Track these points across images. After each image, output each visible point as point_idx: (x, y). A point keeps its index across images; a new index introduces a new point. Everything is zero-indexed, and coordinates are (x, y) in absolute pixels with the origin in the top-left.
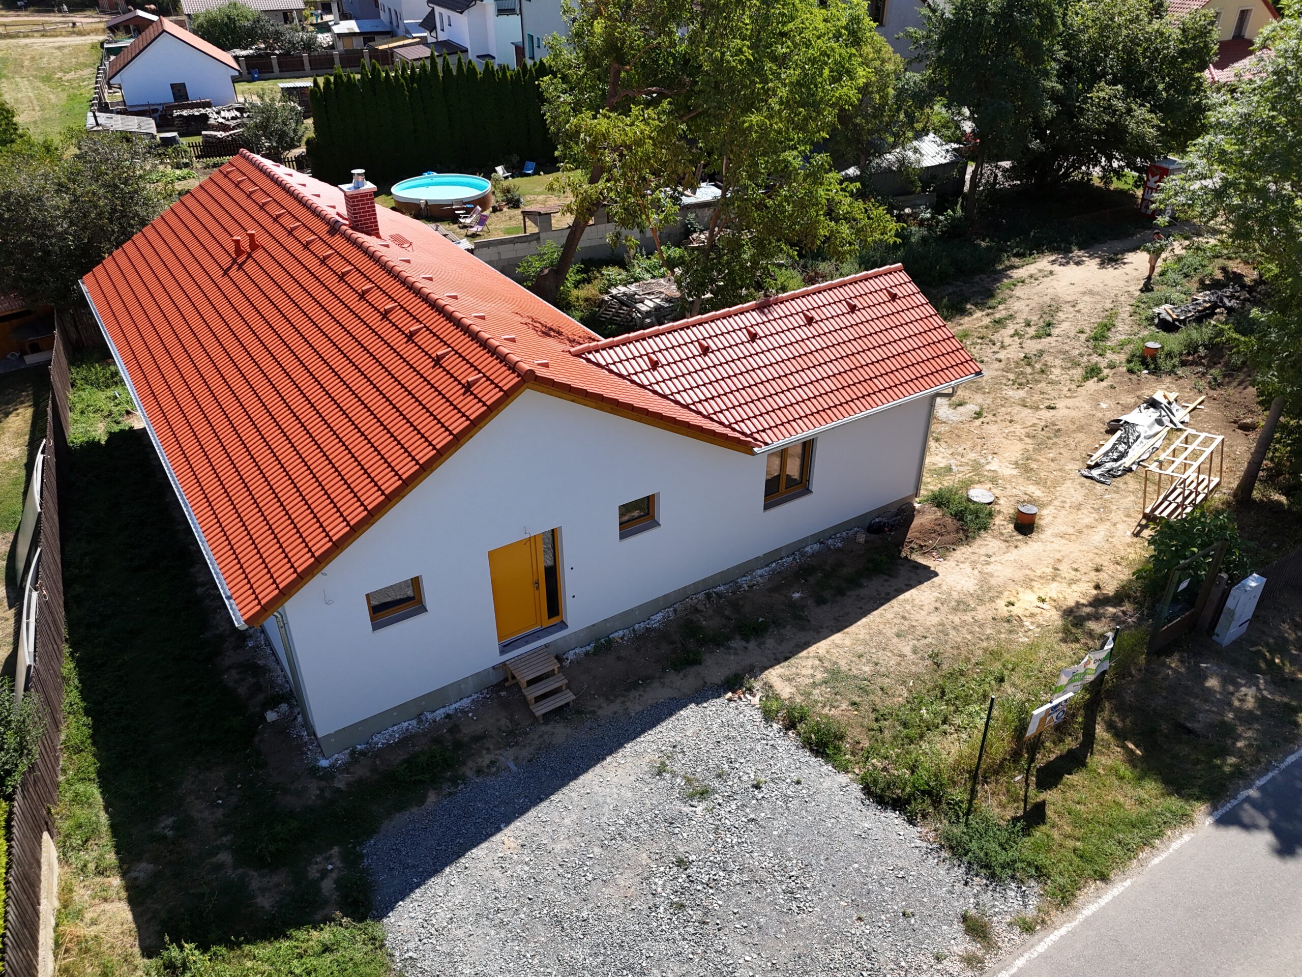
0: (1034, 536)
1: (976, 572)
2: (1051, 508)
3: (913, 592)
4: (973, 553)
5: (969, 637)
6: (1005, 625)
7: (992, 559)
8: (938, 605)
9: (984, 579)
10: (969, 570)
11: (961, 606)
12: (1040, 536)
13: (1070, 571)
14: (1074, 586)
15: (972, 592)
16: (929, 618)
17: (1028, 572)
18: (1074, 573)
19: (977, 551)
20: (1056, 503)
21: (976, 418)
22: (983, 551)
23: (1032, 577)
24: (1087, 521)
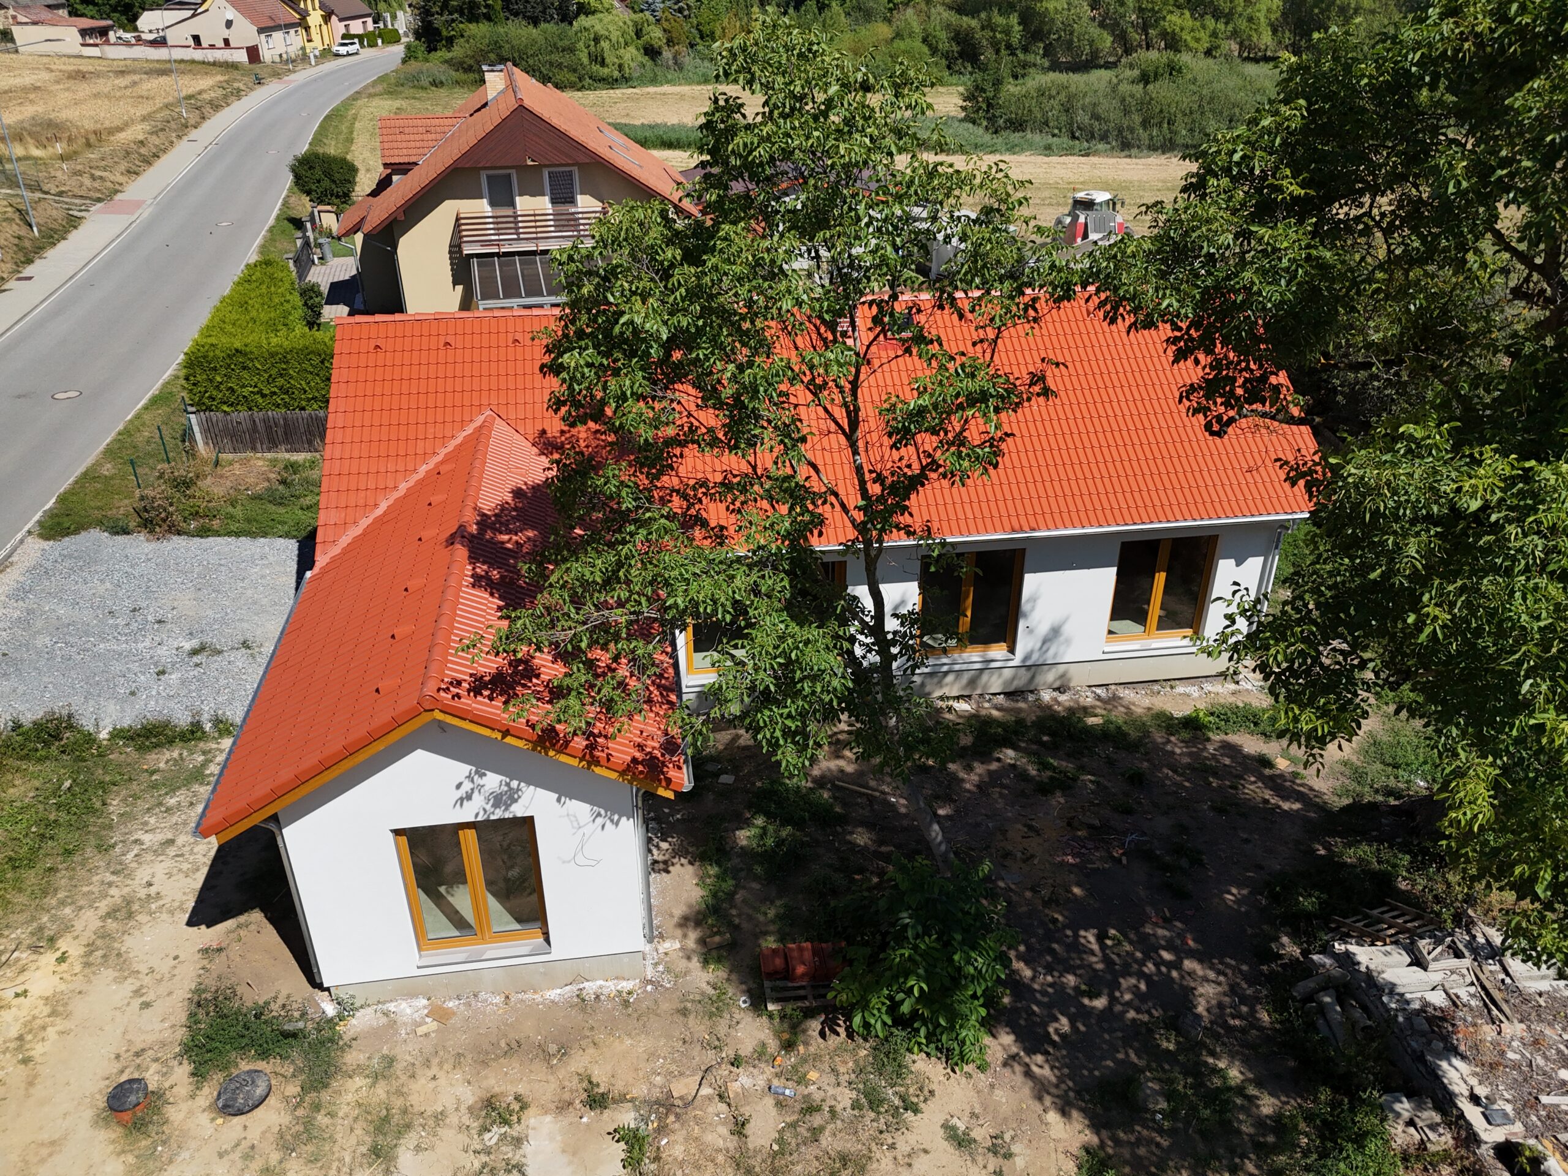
1: (144, 969)
11: (124, 911)
12: (92, 1109)
17: (69, 1024)
19: (170, 1000)
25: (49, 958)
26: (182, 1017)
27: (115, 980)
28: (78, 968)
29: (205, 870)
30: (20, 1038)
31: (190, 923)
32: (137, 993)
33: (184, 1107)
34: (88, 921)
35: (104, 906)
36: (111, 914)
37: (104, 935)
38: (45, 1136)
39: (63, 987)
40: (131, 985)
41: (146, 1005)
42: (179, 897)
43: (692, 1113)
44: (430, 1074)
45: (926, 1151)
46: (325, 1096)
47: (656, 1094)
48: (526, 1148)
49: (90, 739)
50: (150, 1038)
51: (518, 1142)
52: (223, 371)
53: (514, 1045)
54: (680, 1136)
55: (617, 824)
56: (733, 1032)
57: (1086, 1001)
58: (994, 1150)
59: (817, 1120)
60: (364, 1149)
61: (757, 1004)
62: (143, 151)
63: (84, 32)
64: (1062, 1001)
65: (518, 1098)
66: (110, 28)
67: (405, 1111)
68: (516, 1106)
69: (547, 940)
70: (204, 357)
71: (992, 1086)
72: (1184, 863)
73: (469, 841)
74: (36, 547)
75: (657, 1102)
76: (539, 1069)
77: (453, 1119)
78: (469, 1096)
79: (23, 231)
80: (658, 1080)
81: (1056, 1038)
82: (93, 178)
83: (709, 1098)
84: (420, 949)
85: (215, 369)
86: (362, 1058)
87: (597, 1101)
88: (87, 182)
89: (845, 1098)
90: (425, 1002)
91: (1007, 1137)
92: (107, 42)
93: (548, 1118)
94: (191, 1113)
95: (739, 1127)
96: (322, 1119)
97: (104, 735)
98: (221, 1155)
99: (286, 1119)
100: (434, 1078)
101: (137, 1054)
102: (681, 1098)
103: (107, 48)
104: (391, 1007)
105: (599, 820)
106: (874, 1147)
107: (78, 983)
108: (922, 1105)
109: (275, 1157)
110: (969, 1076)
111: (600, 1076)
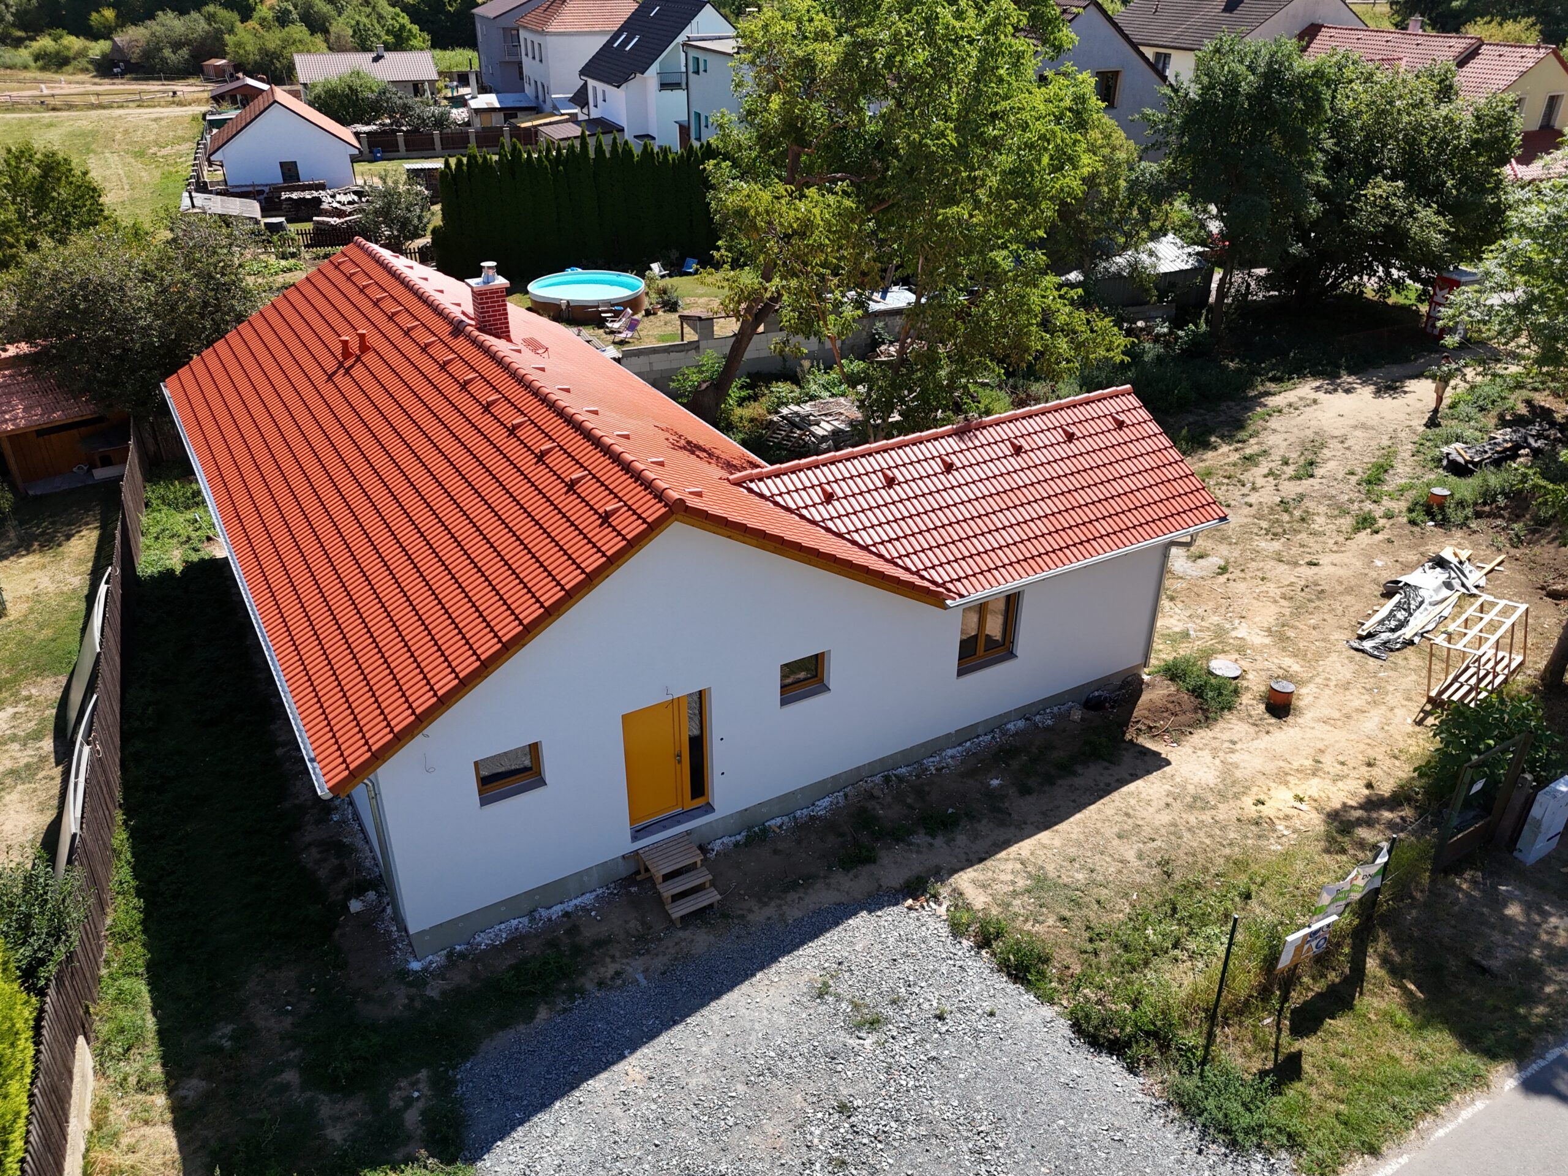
0: (1290, 719)
1: (1217, 761)
2: (1312, 686)
3: (1139, 783)
4: (1214, 738)
5: (1208, 841)
6: (1253, 828)
7: (1238, 746)
8: (1170, 800)
9: (1228, 770)
10: (1209, 758)
11: (1197, 803)
12: (1298, 719)
13: (1336, 764)
14: (1340, 784)
15: (1212, 786)
16: (1158, 816)
17: (1282, 764)
18: (1340, 767)
19: (1219, 735)
20: (1318, 680)
21: (1219, 574)
22: (1226, 736)
23: (1287, 770)
24: (1357, 703)
25: (1266, 811)
26: (1221, 724)
27: (1237, 767)
28: (1255, 789)
31: (1167, 764)
32: (1233, 751)
33: (1255, 688)
40: (1232, 759)
42: (1157, 784)
50: (1244, 727)
107: (1261, 780)
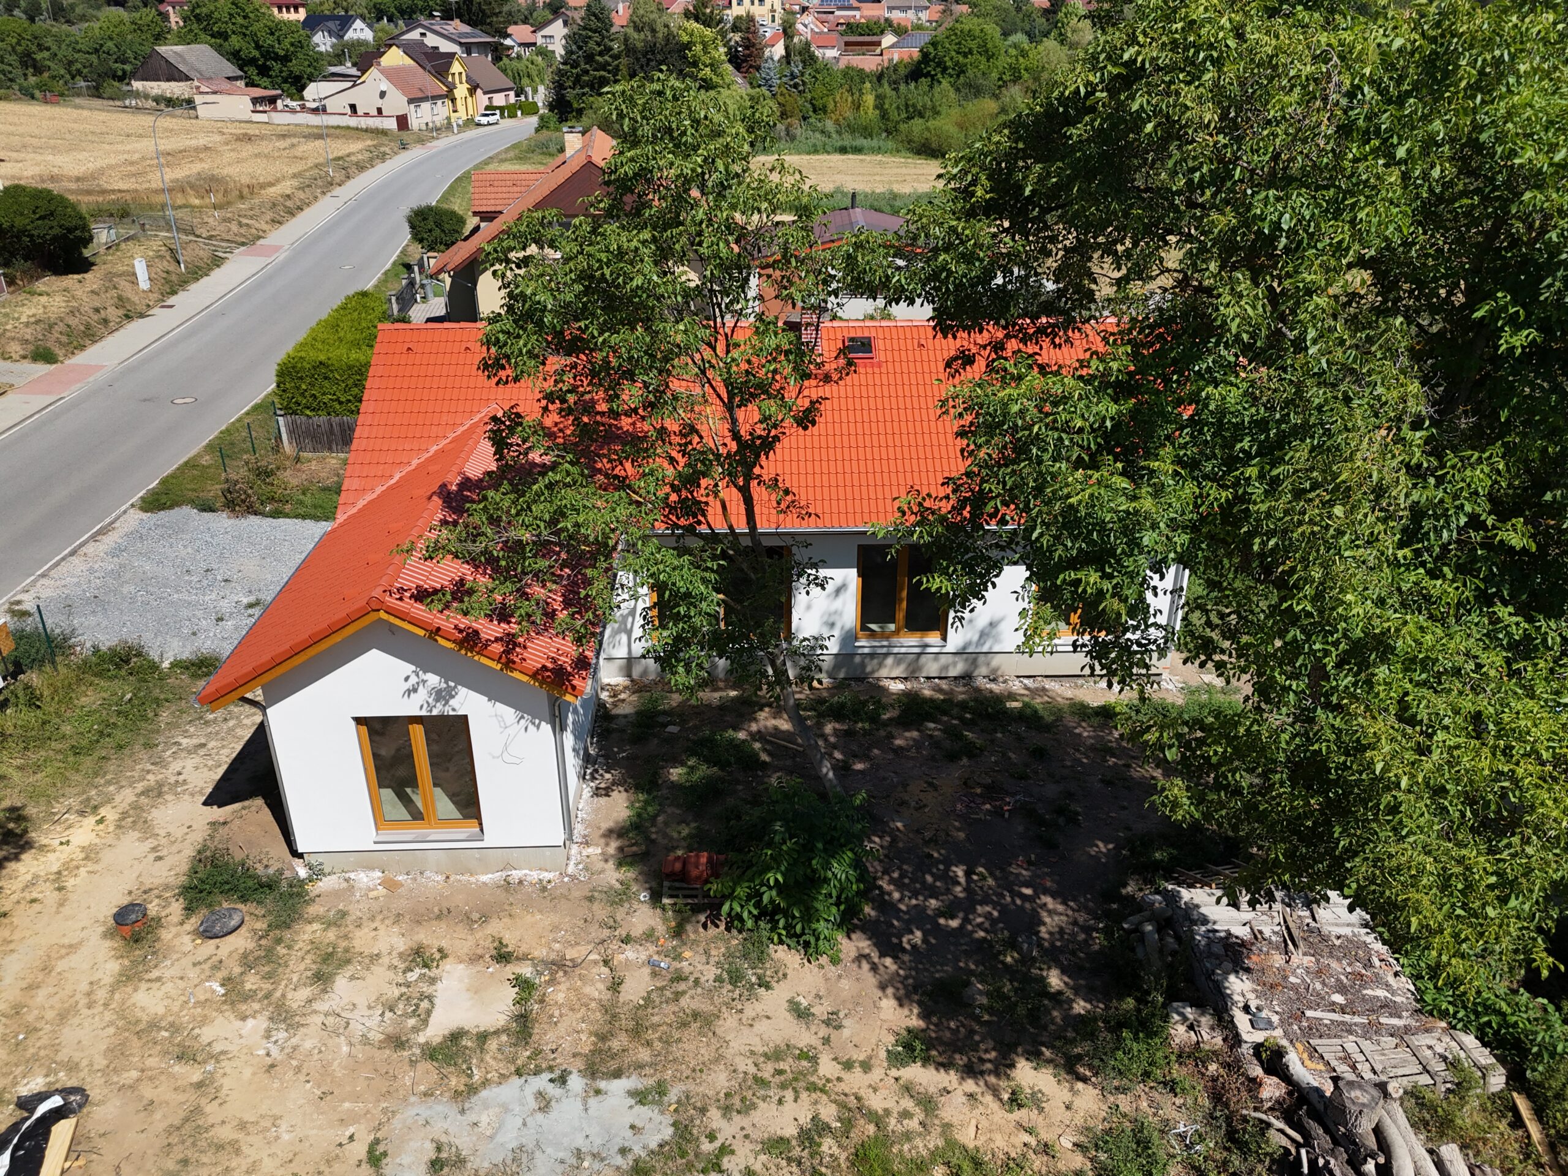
1: (162, 833)
2: (107, 980)
3: (217, 777)
4: (180, 852)
6: (96, 802)
7: (152, 856)
8: (181, 778)
9: (146, 829)
10: (171, 829)
11: (157, 792)
12: (103, 929)
13: (40, 896)
14: (29, 877)
15: (153, 811)
17: (96, 867)
18: (35, 895)
19: (177, 857)
22: (170, 861)
23: (89, 863)
25: (91, 820)
26: (185, 867)
27: (138, 839)
28: (111, 829)
29: (225, 767)
30: (59, 873)
31: (205, 804)
32: (154, 849)
33: (174, 930)
34: (126, 797)
35: (140, 787)
36: (145, 793)
37: (135, 806)
38: (66, 941)
39: (97, 841)
40: (150, 843)
41: (160, 858)
42: (201, 784)
43: (578, 971)
44: (374, 926)
45: (768, 1018)
46: (287, 935)
47: (553, 956)
48: (439, 985)
49: (154, 667)
50: (157, 881)
51: (433, 981)
52: (308, 380)
53: (445, 912)
54: (563, 987)
55: (538, 727)
56: (629, 918)
57: (942, 921)
58: (827, 1023)
59: (682, 986)
60: (309, 974)
61: (656, 898)
62: (289, 203)
63: (255, 101)
64: (919, 918)
65: (440, 950)
66: (279, 97)
67: (347, 950)
68: (437, 956)
69: (482, 830)
70: (294, 367)
71: (840, 976)
72: (1061, 821)
73: (417, 733)
74: (137, 515)
75: (553, 963)
76: (461, 931)
77: (385, 960)
78: (402, 945)
79: (172, 267)
80: (557, 946)
81: (908, 947)
82: (240, 225)
83: (595, 962)
84: (377, 829)
85: (301, 378)
86: (322, 910)
87: (503, 957)
88: (234, 227)
89: (710, 973)
90: (380, 874)
91: (841, 1015)
92: (275, 110)
93: (462, 966)
94: (177, 935)
95: (615, 986)
96: (281, 950)
97: (166, 665)
98: (194, 965)
99: (251, 945)
100: (375, 929)
101: (145, 892)
102: (572, 960)
103: (273, 114)
104: (352, 875)
105: (523, 721)
106: (724, 1009)
107: (110, 840)
108: (774, 984)
109: (237, 970)
110: (821, 967)
111: (511, 940)
